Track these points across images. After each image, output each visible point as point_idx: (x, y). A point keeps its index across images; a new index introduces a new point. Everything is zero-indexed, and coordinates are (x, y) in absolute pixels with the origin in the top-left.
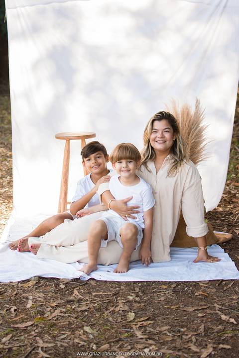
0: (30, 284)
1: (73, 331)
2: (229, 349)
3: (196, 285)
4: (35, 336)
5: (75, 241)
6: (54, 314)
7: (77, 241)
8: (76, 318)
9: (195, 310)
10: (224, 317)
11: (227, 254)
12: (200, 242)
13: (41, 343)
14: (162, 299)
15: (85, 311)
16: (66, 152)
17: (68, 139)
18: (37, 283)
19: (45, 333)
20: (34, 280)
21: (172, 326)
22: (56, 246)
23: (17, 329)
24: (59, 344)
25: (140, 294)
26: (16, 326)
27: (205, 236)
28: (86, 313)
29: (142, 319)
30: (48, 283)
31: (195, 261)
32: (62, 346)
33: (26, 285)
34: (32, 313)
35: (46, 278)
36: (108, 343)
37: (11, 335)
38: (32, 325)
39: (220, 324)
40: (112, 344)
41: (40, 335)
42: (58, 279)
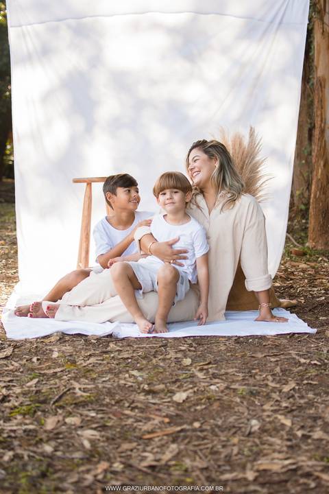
0: (52, 339)
1: (116, 375)
2: (315, 385)
3: (263, 338)
4: (69, 380)
5: (105, 297)
6: (88, 362)
7: (108, 295)
8: (117, 364)
9: (265, 356)
10: (303, 361)
11: (294, 315)
12: (263, 298)
13: (77, 385)
14: (223, 348)
15: (128, 358)
16: (87, 199)
17: (89, 183)
18: (60, 339)
19: (80, 377)
20: (57, 336)
21: (239, 368)
22: (79, 307)
23: (44, 375)
24: (100, 386)
25: (194, 345)
26: (43, 372)
27: (268, 290)
28: (130, 360)
29: (202, 364)
30: (75, 339)
31: (256, 320)
32: (104, 387)
33: (47, 341)
34: (61, 361)
35: (72, 335)
36: (163, 384)
37: (37, 380)
38: (61, 371)
39: (299, 366)
40: (168, 384)
41: (75, 378)
42: (86, 336)
